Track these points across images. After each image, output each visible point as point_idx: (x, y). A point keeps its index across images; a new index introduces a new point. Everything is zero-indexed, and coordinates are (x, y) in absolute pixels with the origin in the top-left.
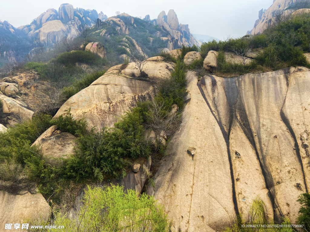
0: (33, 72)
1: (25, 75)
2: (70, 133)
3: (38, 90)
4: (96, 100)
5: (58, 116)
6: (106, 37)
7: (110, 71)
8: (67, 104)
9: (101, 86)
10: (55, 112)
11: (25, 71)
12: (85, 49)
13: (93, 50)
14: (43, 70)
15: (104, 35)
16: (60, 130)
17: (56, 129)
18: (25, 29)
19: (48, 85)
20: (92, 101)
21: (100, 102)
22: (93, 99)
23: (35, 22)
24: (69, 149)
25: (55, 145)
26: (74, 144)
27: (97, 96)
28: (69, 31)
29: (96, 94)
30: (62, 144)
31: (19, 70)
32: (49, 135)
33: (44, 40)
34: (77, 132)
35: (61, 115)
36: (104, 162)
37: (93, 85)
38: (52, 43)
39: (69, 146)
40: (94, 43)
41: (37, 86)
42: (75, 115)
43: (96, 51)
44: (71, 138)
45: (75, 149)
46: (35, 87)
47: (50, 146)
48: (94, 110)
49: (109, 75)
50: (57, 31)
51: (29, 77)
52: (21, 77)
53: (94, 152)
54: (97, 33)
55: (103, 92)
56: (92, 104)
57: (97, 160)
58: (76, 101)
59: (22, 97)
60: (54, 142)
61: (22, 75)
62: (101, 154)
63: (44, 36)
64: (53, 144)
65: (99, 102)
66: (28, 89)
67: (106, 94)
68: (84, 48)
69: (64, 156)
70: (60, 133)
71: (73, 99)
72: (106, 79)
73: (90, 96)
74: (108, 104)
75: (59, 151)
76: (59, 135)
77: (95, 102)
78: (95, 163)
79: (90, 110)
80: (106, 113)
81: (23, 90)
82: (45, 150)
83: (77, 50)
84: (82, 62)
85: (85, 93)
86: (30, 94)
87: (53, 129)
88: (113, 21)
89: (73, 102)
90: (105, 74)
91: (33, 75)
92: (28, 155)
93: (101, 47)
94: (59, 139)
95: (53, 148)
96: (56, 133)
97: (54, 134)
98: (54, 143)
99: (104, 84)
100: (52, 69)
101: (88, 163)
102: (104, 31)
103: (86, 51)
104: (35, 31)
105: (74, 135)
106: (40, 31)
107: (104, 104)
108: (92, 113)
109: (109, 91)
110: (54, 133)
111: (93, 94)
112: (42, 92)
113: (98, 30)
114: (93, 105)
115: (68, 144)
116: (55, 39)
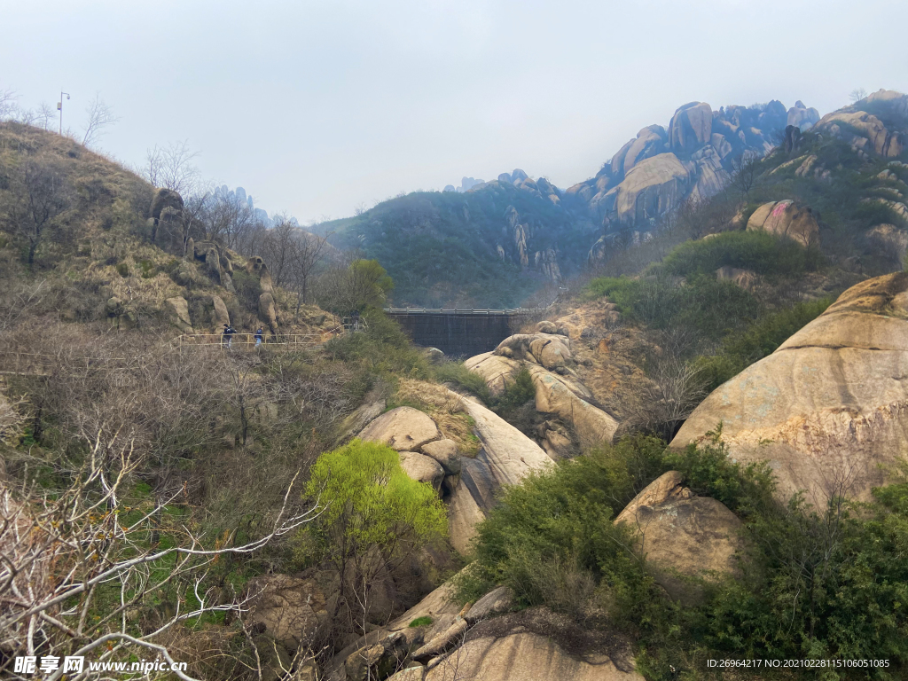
0: (604, 304)
1: (584, 311)
2: (722, 502)
3: (614, 352)
4: (802, 399)
5: (682, 442)
6: (815, 176)
7: (850, 299)
8: (708, 408)
9: (820, 352)
10: (672, 431)
11: (584, 302)
12: (748, 226)
13: (775, 225)
14: (627, 298)
15: (811, 172)
16: (689, 486)
17: (680, 485)
18: (584, 190)
19: (642, 338)
20: (789, 405)
21: (818, 408)
22: (791, 397)
23: (606, 170)
24: (720, 554)
25: (676, 533)
26: (733, 539)
27: (805, 387)
28: (694, 177)
29: (800, 379)
30: (696, 533)
31: (572, 300)
32: (660, 498)
33: (628, 211)
34: (746, 504)
35: (691, 442)
36: (839, 622)
37: (789, 348)
38: (648, 218)
39: (717, 544)
40: (775, 204)
41: (613, 342)
42: (734, 444)
43: (784, 227)
44: (724, 520)
45: (738, 558)
46: (607, 344)
47: (664, 533)
48: (796, 434)
49: (846, 315)
50: (663, 182)
51: (593, 318)
52: (577, 319)
53: (803, 583)
54: (784, 170)
55: (827, 372)
56: (789, 411)
57: (816, 610)
58: (737, 403)
59: (578, 370)
60: (674, 522)
61: (578, 312)
62: (831, 593)
63: (629, 203)
64: (670, 527)
65: (814, 406)
66: (591, 349)
67: (837, 380)
68: (744, 224)
69: (705, 572)
70: (690, 498)
71: (726, 394)
72: (835, 329)
73: (780, 385)
74: (846, 415)
75: (690, 554)
76: (687, 502)
77: (799, 405)
78: (808, 620)
79: (781, 433)
80: (840, 448)
81: (581, 353)
82: (650, 543)
83: (720, 231)
84: (737, 267)
85: (762, 374)
86: (596, 363)
87: (671, 482)
88: (839, 123)
89: (725, 404)
90: (830, 309)
91: (603, 312)
92: (607, 550)
93: (802, 213)
94: (689, 515)
95: (672, 539)
96: (678, 494)
97: (673, 498)
98: (673, 526)
99: (827, 346)
100: (653, 293)
101: (784, 615)
102: (809, 161)
103: (750, 230)
104: (606, 193)
105: (731, 509)
106: (619, 191)
107: (832, 416)
108: (791, 442)
109: (847, 368)
110: (673, 494)
111: (791, 379)
112: (624, 356)
113: (787, 161)
114: (791, 416)
115: (717, 536)
116: (656, 206)
